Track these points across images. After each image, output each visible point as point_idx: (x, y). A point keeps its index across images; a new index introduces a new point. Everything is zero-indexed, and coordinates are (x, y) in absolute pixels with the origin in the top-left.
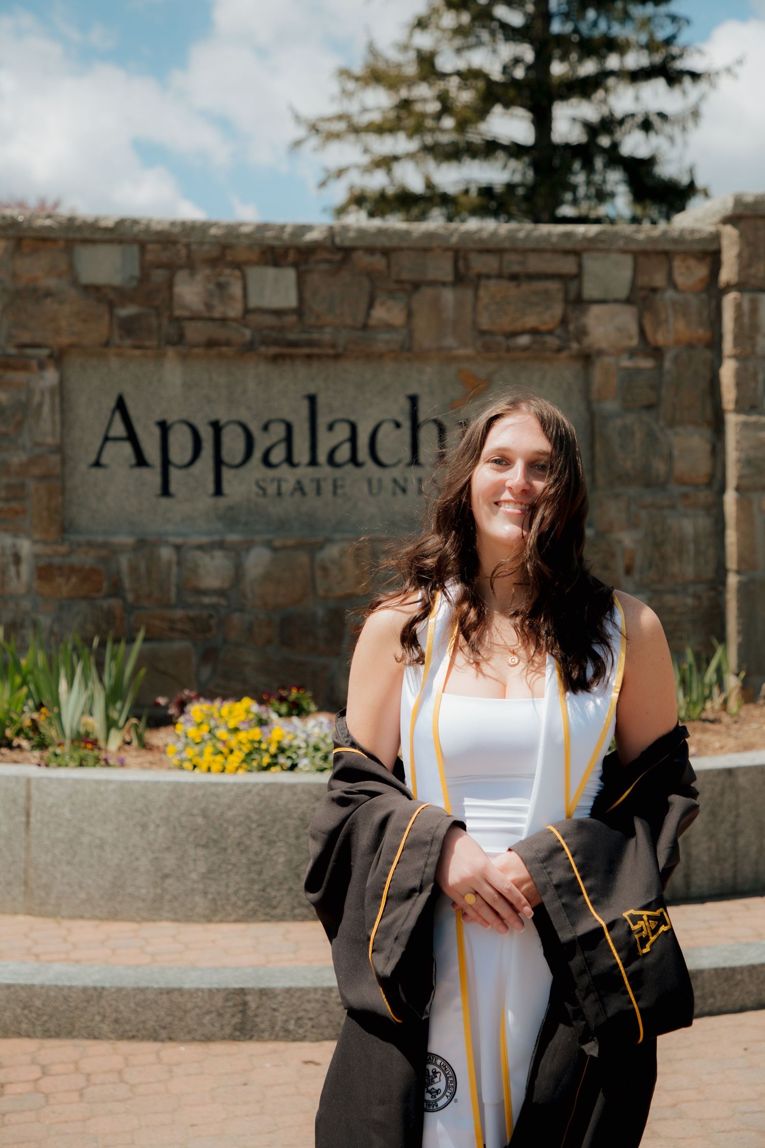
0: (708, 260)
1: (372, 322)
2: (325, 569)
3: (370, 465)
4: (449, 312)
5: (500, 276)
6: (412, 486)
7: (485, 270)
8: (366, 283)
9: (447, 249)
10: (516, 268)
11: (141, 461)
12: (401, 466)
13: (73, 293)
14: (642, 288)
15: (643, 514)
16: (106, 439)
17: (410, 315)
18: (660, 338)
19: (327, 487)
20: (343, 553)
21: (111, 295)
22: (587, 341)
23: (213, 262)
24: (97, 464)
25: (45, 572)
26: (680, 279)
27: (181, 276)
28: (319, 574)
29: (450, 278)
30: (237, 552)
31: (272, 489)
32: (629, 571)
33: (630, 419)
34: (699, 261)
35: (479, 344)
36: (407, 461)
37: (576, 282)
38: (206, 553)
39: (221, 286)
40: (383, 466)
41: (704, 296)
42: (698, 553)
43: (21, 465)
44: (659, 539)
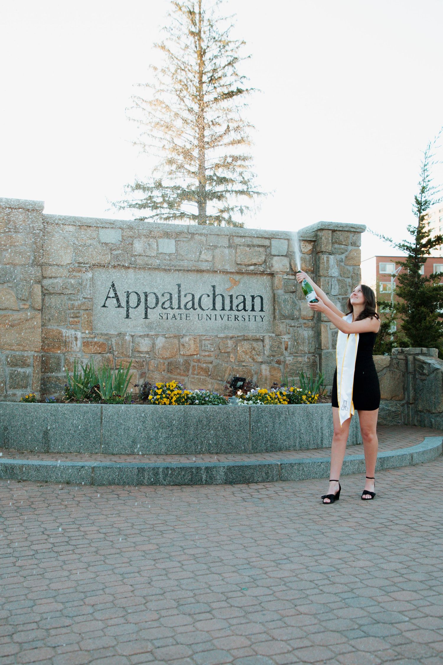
0: (312, 243)
1: (201, 259)
2: (183, 345)
3: (199, 309)
4: (227, 258)
5: (244, 245)
6: (213, 318)
7: (239, 243)
8: (199, 246)
9: (226, 235)
10: (249, 243)
11: (119, 306)
12: (209, 310)
13: (98, 245)
14: (291, 252)
15: (291, 328)
16: (108, 297)
17: (213, 257)
19: (184, 317)
20: (190, 340)
21: (112, 246)
22: (273, 269)
23: (146, 236)
24: (104, 306)
25: (86, 344)
26: (303, 250)
27: (136, 241)
28: (181, 346)
29: (227, 245)
30: (153, 338)
31: (165, 317)
32: (286, 349)
33: (287, 296)
34: (309, 243)
35: (237, 268)
36: (212, 308)
37: (269, 249)
38: (142, 338)
39: (149, 245)
40: (203, 310)
41: (311, 256)
42: (309, 343)
43: (78, 306)
44: (296, 338)
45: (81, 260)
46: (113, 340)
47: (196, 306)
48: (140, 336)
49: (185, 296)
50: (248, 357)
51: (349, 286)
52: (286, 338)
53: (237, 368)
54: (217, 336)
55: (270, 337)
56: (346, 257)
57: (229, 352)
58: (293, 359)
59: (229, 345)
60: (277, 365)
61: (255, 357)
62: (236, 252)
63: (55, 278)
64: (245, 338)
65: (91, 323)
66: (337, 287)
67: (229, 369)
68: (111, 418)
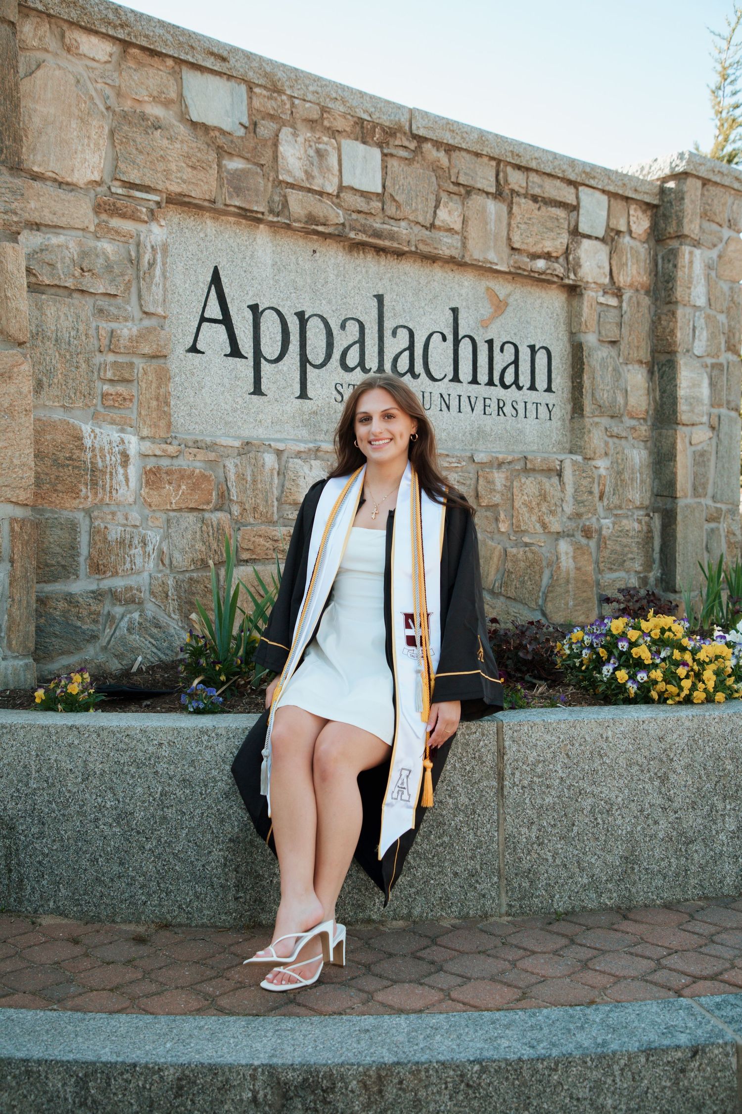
0: (649, 213)
1: (437, 223)
3: (423, 375)
4: (492, 226)
5: (525, 196)
6: (454, 404)
7: (516, 188)
8: (434, 179)
9: (492, 158)
10: (537, 191)
11: (235, 352)
12: (446, 380)
13: (182, 130)
14: (612, 230)
15: (610, 440)
16: (203, 319)
17: (464, 222)
18: (622, 279)
21: (221, 141)
22: (580, 274)
23: (312, 123)
24: (194, 349)
25: (153, 477)
26: (634, 227)
27: (286, 133)
29: (493, 190)
32: (601, 497)
33: (604, 352)
34: (644, 212)
35: (512, 262)
36: (450, 376)
37: (575, 213)
38: (305, 461)
39: (320, 154)
40: (433, 379)
41: (646, 246)
42: (642, 481)
43: (131, 339)
44: (621, 467)
45: (134, 176)
46: (230, 464)
47: (419, 368)
48: (298, 455)
49: (394, 333)
50: (534, 518)
51: (724, 333)
52: (602, 465)
53: (514, 551)
54: (472, 459)
55: (574, 463)
56: (720, 257)
57: (497, 505)
58: (614, 524)
59: (499, 486)
60: (584, 541)
61: (547, 520)
62: (510, 212)
63: (56, 228)
64: (529, 466)
65: (167, 404)
66: (705, 333)
67: (497, 553)
68: (539, 770)
